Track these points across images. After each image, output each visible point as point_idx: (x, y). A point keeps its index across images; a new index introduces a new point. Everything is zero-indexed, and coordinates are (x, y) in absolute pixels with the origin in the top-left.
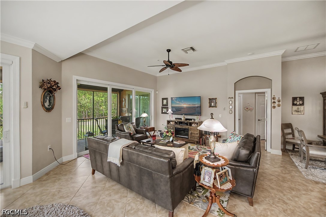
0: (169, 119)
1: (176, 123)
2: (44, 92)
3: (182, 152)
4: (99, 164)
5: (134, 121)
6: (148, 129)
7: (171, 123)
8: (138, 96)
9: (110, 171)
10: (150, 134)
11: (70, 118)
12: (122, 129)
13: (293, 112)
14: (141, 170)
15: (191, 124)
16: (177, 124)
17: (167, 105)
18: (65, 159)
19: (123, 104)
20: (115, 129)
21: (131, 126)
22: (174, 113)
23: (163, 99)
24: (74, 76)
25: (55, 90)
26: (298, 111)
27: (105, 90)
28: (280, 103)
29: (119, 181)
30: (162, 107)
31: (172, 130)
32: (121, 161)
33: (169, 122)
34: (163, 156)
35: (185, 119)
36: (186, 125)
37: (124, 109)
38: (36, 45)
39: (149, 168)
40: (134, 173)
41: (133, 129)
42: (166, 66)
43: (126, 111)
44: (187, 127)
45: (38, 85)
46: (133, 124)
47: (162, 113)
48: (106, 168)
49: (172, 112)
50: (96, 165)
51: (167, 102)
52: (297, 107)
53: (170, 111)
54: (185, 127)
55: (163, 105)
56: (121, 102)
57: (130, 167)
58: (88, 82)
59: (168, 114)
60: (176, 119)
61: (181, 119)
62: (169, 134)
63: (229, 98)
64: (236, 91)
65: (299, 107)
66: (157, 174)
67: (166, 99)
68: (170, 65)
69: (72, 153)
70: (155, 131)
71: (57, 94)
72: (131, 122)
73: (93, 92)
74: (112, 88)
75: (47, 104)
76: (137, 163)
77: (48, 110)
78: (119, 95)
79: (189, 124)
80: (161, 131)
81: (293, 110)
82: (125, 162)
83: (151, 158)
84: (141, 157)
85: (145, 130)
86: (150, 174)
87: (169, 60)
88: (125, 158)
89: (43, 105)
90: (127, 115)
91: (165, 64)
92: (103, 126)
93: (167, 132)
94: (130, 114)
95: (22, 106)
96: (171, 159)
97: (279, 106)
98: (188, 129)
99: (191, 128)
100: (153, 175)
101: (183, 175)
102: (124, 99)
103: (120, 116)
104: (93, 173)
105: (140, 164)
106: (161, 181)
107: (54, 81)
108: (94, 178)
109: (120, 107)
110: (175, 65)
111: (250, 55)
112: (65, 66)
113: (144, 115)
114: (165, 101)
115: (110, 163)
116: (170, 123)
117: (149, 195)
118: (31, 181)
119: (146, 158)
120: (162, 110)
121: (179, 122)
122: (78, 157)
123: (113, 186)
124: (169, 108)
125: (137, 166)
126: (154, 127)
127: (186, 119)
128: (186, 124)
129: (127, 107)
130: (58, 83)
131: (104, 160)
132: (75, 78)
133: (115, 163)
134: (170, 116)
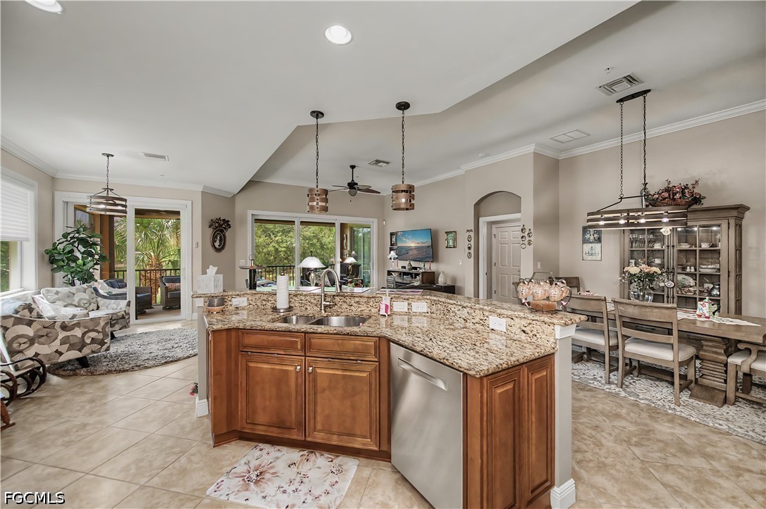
0: (390, 268)
1: (400, 274)
13: (584, 255)
23: (392, 234)
24: (248, 211)
25: (226, 229)
26: (592, 254)
28: (532, 239)
30: (390, 248)
33: (389, 273)
35: (411, 267)
38: (205, 187)
45: (208, 225)
49: (396, 256)
52: (590, 245)
53: (393, 254)
58: (268, 216)
60: (402, 267)
61: (405, 267)
63: (468, 231)
64: (480, 219)
65: (593, 245)
71: (228, 233)
74: (301, 222)
75: (217, 244)
77: (218, 250)
81: (584, 252)
87: (353, 180)
89: (214, 246)
95: (194, 246)
97: (529, 244)
107: (224, 220)
111: (483, 157)
112: (238, 200)
113: (349, 260)
114: (394, 238)
116: (392, 274)
121: (403, 272)
130: (228, 221)
132: (250, 212)
134: (393, 262)
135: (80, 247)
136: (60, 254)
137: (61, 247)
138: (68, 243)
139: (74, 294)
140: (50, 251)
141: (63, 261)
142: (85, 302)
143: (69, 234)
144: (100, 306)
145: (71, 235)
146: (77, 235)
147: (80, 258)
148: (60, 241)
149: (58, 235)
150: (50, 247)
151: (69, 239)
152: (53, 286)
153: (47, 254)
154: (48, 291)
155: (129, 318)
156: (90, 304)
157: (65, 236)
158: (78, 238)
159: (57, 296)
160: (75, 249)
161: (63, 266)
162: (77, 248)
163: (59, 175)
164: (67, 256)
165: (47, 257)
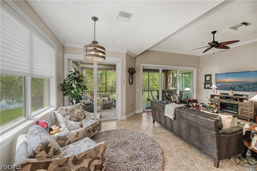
0: (212, 94)
1: (221, 97)
2: (129, 74)
3: (229, 119)
4: (158, 117)
5: (178, 93)
6: (191, 100)
7: (216, 97)
8: (181, 74)
9: (165, 122)
10: (192, 105)
11: (140, 89)
12: (170, 99)
14: (189, 125)
15: (241, 100)
16: (223, 99)
17: (211, 80)
18: (137, 112)
19: (168, 81)
20: (164, 98)
21: (176, 97)
22: (219, 88)
23: (206, 76)
24: (141, 64)
25: (134, 73)
27: (157, 71)
29: (171, 130)
30: (204, 83)
31: (217, 103)
32: (174, 117)
33: (212, 96)
34: (210, 117)
35: (233, 94)
36: (235, 101)
37: (169, 84)
38: (128, 51)
39: (197, 124)
40: (183, 126)
41: (177, 99)
42: (210, 47)
43: (171, 86)
44: (236, 102)
45: (128, 72)
46: (178, 96)
47: (205, 88)
48: (163, 121)
49: (217, 88)
50: (156, 118)
51: (211, 78)
53: (214, 86)
54: (233, 102)
55: (206, 80)
56: (167, 79)
57: (181, 122)
58: (148, 67)
59: (211, 89)
60: (221, 94)
61: (228, 94)
62: (214, 106)
66: (204, 130)
67: (210, 75)
68: (215, 44)
69: (140, 109)
70: (197, 103)
71: (134, 75)
72: (175, 93)
73: (149, 73)
74: (162, 70)
75: (131, 81)
76: (186, 120)
78: (165, 74)
79: (239, 100)
80: (203, 104)
82: (176, 118)
83: (198, 117)
84: (189, 116)
85: (188, 101)
86: (197, 129)
87: (214, 41)
88: (177, 115)
89: (129, 81)
90: (172, 89)
91: (210, 45)
92: (155, 96)
93: (211, 104)
94: (175, 88)
95: (123, 82)
96: (218, 121)
98: (238, 105)
99: (242, 103)
100: (200, 130)
101: (230, 137)
102: (169, 77)
103: (166, 90)
104: (154, 122)
105: (189, 121)
106: (208, 136)
107: (133, 68)
108: (154, 125)
109: (166, 83)
110: (221, 44)
112: (137, 59)
113: (187, 89)
114: (208, 78)
115: (165, 117)
116: (214, 97)
117: (196, 143)
118: (125, 119)
119: (194, 117)
120: (205, 86)
121: (225, 97)
122: (143, 112)
123: (167, 132)
124: (212, 84)
125: (186, 122)
126: (196, 99)
127: (235, 95)
128: (234, 99)
129: (171, 83)
130: (135, 69)
131: (162, 115)
132: (142, 65)
133: (170, 118)
134: (214, 91)
135: (76, 82)
136: (67, 86)
137: (67, 82)
138: (70, 80)
139: (74, 110)
140: (63, 84)
141: (68, 90)
142: (79, 114)
143: (70, 75)
144: (86, 116)
145: (71, 76)
146: (74, 76)
147: (75, 87)
148: (67, 79)
149: (66, 76)
150: (62, 82)
151: (70, 78)
152: (64, 106)
153: (61, 86)
154: (62, 109)
155: (101, 125)
156: (82, 116)
157: (69, 76)
158: (74, 77)
159: (66, 112)
160: (73, 83)
161: (68, 92)
162: (74, 82)
163: (66, 45)
164: (69, 87)
165: (61, 87)
